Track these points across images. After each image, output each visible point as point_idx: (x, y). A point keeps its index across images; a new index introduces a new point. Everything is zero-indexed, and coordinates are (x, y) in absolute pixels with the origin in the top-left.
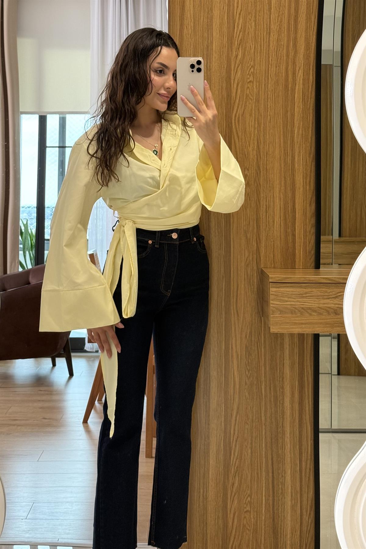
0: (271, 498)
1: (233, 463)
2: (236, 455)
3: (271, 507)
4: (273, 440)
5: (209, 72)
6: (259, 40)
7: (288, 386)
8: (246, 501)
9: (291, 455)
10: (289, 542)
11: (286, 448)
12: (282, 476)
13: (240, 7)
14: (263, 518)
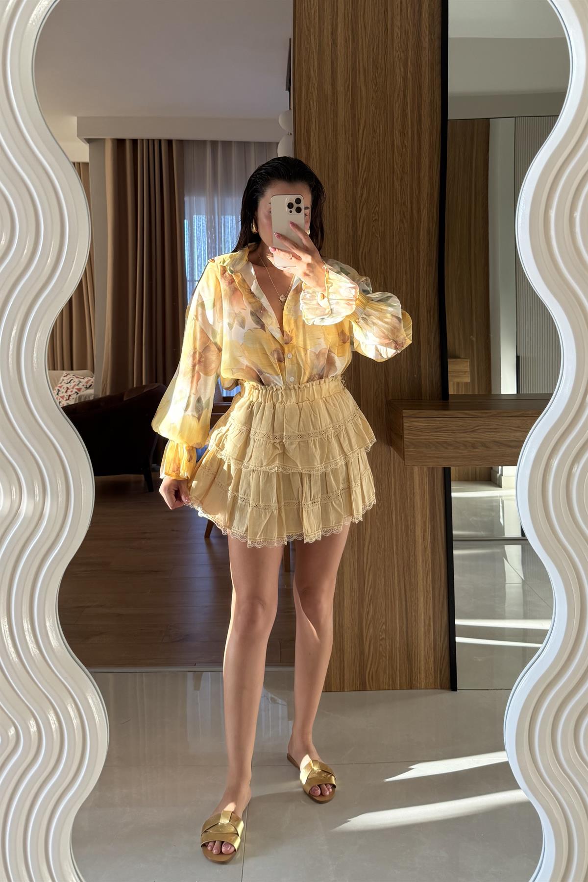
0: (405, 626)
1: (367, 591)
2: (370, 584)
3: (405, 634)
4: (405, 569)
5: (335, 211)
6: (383, 180)
7: (419, 516)
8: (381, 629)
9: (423, 582)
10: (423, 668)
11: (419, 576)
12: (415, 604)
13: (364, 146)
14: (398, 645)
